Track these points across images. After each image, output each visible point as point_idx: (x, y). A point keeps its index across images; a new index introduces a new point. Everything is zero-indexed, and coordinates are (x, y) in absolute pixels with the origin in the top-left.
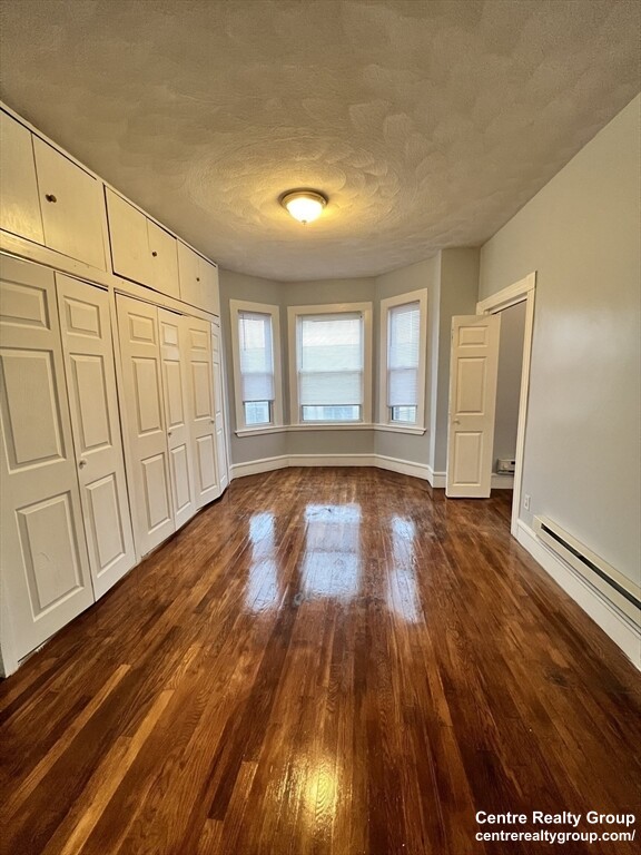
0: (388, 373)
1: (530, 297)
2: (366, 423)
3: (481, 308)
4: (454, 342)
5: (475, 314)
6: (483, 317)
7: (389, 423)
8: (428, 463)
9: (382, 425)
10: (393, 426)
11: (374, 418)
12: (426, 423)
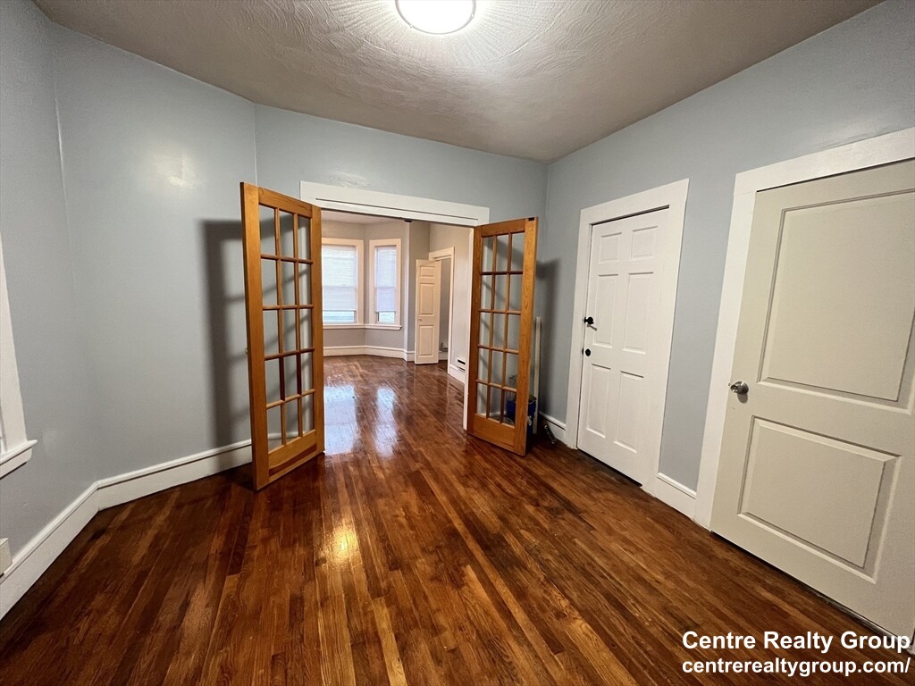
0: (375, 289)
1: (452, 257)
2: (359, 324)
3: (431, 255)
4: (418, 273)
5: (428, 259)
6: (432, 262)
7: (376, 323)
8: (402, 347)
9: (371, 325)
10: (378, 326)
11: (365, 320)
12: (402, 322)
